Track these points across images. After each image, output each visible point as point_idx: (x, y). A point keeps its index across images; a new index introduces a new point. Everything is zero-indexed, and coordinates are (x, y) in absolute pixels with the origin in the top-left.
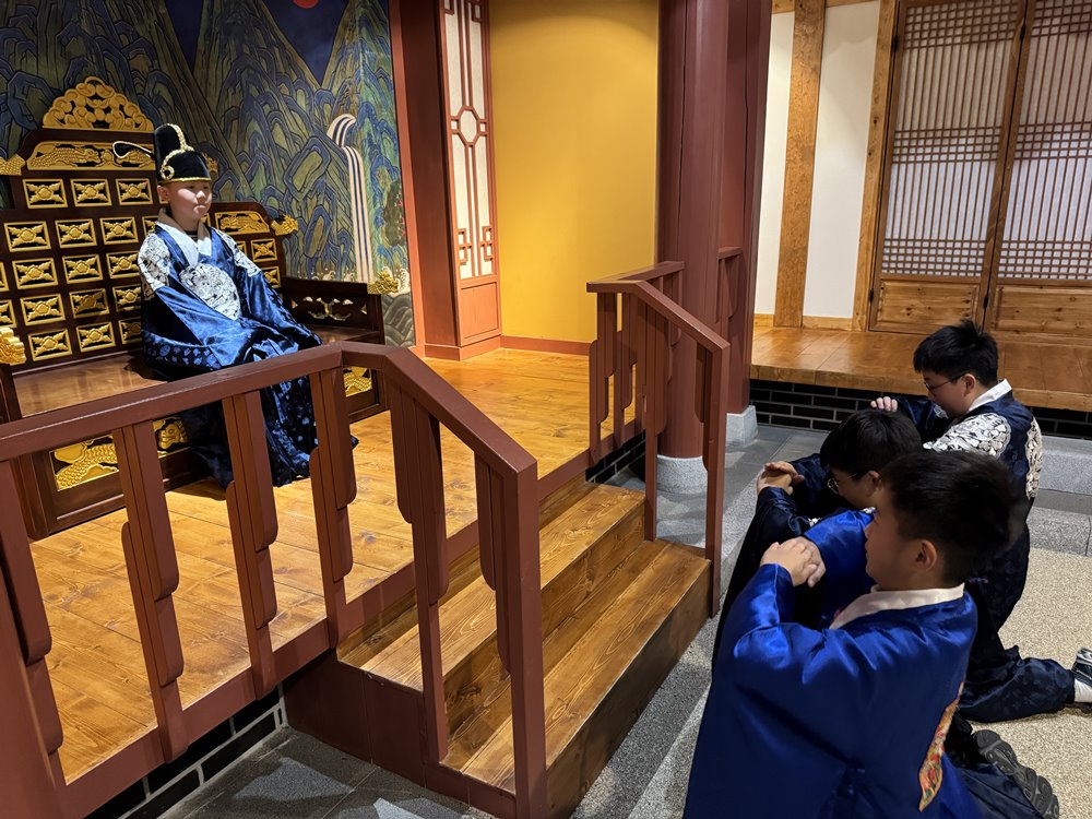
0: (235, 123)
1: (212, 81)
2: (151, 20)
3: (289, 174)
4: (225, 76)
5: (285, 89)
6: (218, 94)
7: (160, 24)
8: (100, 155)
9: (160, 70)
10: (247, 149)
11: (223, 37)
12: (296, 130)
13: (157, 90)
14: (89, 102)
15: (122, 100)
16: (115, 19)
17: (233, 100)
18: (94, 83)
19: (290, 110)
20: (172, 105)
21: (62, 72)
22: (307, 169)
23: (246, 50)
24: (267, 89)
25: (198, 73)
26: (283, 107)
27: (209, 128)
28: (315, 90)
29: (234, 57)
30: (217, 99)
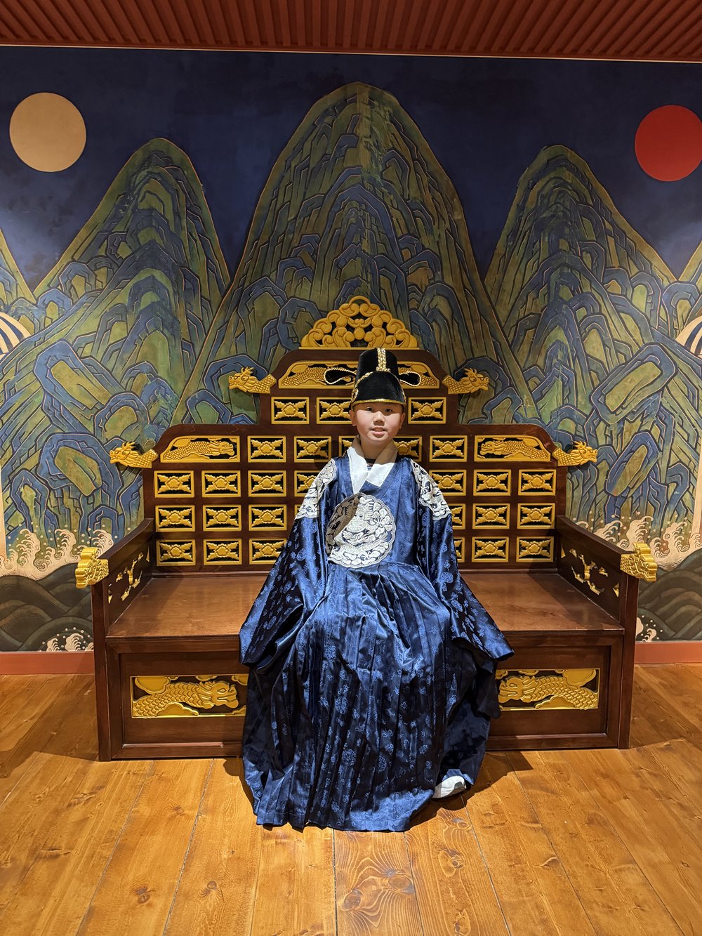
0: (530, 333)
1: (508, 287)
2: (441, 230)
3: (601, 390)
4: (527, 279)
5: (615, 287)
6: (512, 301)
7: (452, 232)
9: (443, 282)
10: (540, 362)
11: (533, 234)
12: (623, 336)
13: (434, 304)
14: (351, 322)
15: (387, 317)
16: (400, 234)
17: (534, 305)
18: (359, 302)
19: (619, 312)
20: (448, 317)
21: (333, 293)
22: (633, 385)
23: (564, 245)
24: (587, 289)
25: (490, 279)
26: (607, 308)
27: (492, 340)
28: (666, 283)
29: (544, 255)
30: (510, 306)
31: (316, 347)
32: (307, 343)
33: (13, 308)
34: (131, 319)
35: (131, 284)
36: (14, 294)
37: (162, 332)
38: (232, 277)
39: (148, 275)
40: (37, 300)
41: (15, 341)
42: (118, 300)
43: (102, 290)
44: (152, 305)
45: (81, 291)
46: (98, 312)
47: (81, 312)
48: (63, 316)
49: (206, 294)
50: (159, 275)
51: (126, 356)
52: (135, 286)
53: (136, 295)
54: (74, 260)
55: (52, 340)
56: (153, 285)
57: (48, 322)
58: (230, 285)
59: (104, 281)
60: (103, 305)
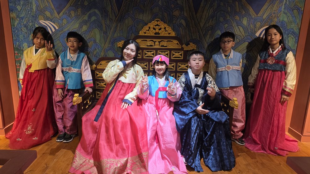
0: (210, 32)
1: (204, 17)
4: (210, 15)
5: (237, 18)
6: (205, 21)
8: (155, 43)
9: (184, 15)
10: (213, 41)
12: (239, 33)
13: (181, 21)
14: (155, 27)
15: (166, 26)
17: (211, 23)
18: (157, 21)
19: (238, 25)
20: (185, 26)
21: (150, 18)
23: (222, 4)
24: (228, 18)
25: (198, 14)
26: (234, 24)
27: (198, 33)
28: (253, 17)
29: (215, 7)
30: (204, 23)
31: (144, 34)
32: (141, 34)
33: (53, 20)
34: (88, 24)
35: (88, 14)
36: (53, 16)
37: (98, 29)
38: (119, 12)
39: (93, 11)
40: (60, 18)
41: (54, 30)
42: (84, 18)
43: (79, 15)
44: (95, 20)
45: (73, 15)
46: (78, 22)
47: (73, 22)
48: (68, 23)
49: (111, 17)
50: (97, 11)
51: (87, 36)
52: (89, 14)
53: (90, 17)
54: (71, 6)
55: (65, 30)
56: (95, 14)
57: (64, 24)
58: (118, 14)
59: (80, 12)
60: (80, 20)
